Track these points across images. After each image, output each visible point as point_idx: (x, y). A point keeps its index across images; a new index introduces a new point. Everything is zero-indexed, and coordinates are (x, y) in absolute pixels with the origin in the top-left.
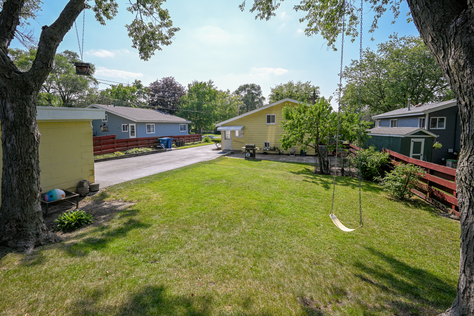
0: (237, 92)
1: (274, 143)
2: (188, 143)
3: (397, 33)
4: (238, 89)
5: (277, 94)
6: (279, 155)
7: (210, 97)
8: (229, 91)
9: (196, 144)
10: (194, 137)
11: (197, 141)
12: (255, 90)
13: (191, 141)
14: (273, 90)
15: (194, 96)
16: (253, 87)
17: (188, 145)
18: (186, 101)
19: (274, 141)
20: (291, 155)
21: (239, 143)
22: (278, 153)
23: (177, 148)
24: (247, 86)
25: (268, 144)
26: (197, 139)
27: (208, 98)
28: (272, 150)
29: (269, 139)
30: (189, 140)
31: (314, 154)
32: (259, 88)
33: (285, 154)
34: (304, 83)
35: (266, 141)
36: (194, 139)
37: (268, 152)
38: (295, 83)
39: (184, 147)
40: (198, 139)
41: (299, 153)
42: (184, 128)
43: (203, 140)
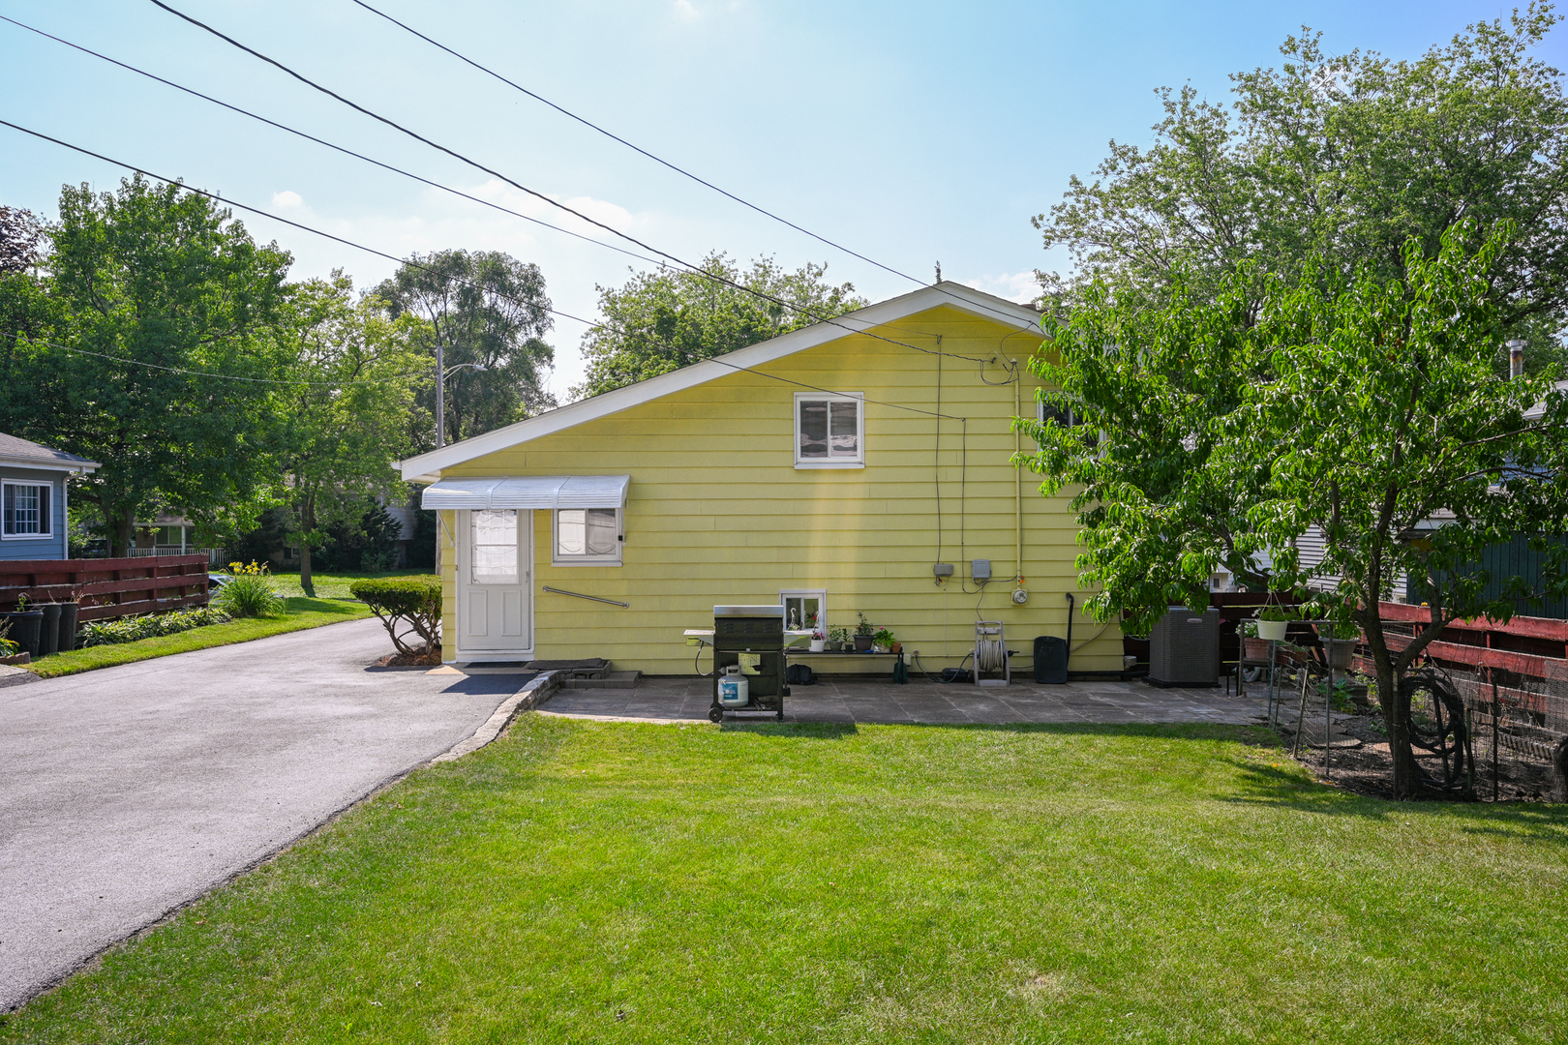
0: (391, 298)
1: (851, 603)
2: (112, 627)
3: (1320, 34)
4: (399, 275)
5: (666, 323)
6: (902, 681)
7: (242, 298)
8: (345, 284)
9: (174, 629)
10: (150, 572)
11: (176, 607)
12: (507, 291)
13: (127, 610)
14: (612, 304)
15: (114, 278)
16: (496, 271)
17: (112, 639)
18: (41, 314)
19: (850, 587)
20: (984, 675)
21: (586, 604)
22: (888, 666)
23: (31, 666)
24: (455, 264)
25: (813, 604)
26: (169, 590)
27: (227, 307)
28: (849, 650)
29: (814, 571)
30: (116, 598)
31: (1117, 665)
32: (532, 283)
33: (934, 677)
34: (792, 272)
35: (795, 590)
36: (150, 594)
37: (818, 667)
38: (742, 270)
39: (92, 654)
40: (181, 590)
41: (1028, 664)
42: (32, 515)
43: (217, 604)
